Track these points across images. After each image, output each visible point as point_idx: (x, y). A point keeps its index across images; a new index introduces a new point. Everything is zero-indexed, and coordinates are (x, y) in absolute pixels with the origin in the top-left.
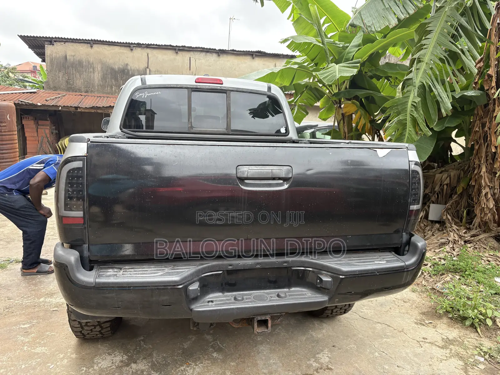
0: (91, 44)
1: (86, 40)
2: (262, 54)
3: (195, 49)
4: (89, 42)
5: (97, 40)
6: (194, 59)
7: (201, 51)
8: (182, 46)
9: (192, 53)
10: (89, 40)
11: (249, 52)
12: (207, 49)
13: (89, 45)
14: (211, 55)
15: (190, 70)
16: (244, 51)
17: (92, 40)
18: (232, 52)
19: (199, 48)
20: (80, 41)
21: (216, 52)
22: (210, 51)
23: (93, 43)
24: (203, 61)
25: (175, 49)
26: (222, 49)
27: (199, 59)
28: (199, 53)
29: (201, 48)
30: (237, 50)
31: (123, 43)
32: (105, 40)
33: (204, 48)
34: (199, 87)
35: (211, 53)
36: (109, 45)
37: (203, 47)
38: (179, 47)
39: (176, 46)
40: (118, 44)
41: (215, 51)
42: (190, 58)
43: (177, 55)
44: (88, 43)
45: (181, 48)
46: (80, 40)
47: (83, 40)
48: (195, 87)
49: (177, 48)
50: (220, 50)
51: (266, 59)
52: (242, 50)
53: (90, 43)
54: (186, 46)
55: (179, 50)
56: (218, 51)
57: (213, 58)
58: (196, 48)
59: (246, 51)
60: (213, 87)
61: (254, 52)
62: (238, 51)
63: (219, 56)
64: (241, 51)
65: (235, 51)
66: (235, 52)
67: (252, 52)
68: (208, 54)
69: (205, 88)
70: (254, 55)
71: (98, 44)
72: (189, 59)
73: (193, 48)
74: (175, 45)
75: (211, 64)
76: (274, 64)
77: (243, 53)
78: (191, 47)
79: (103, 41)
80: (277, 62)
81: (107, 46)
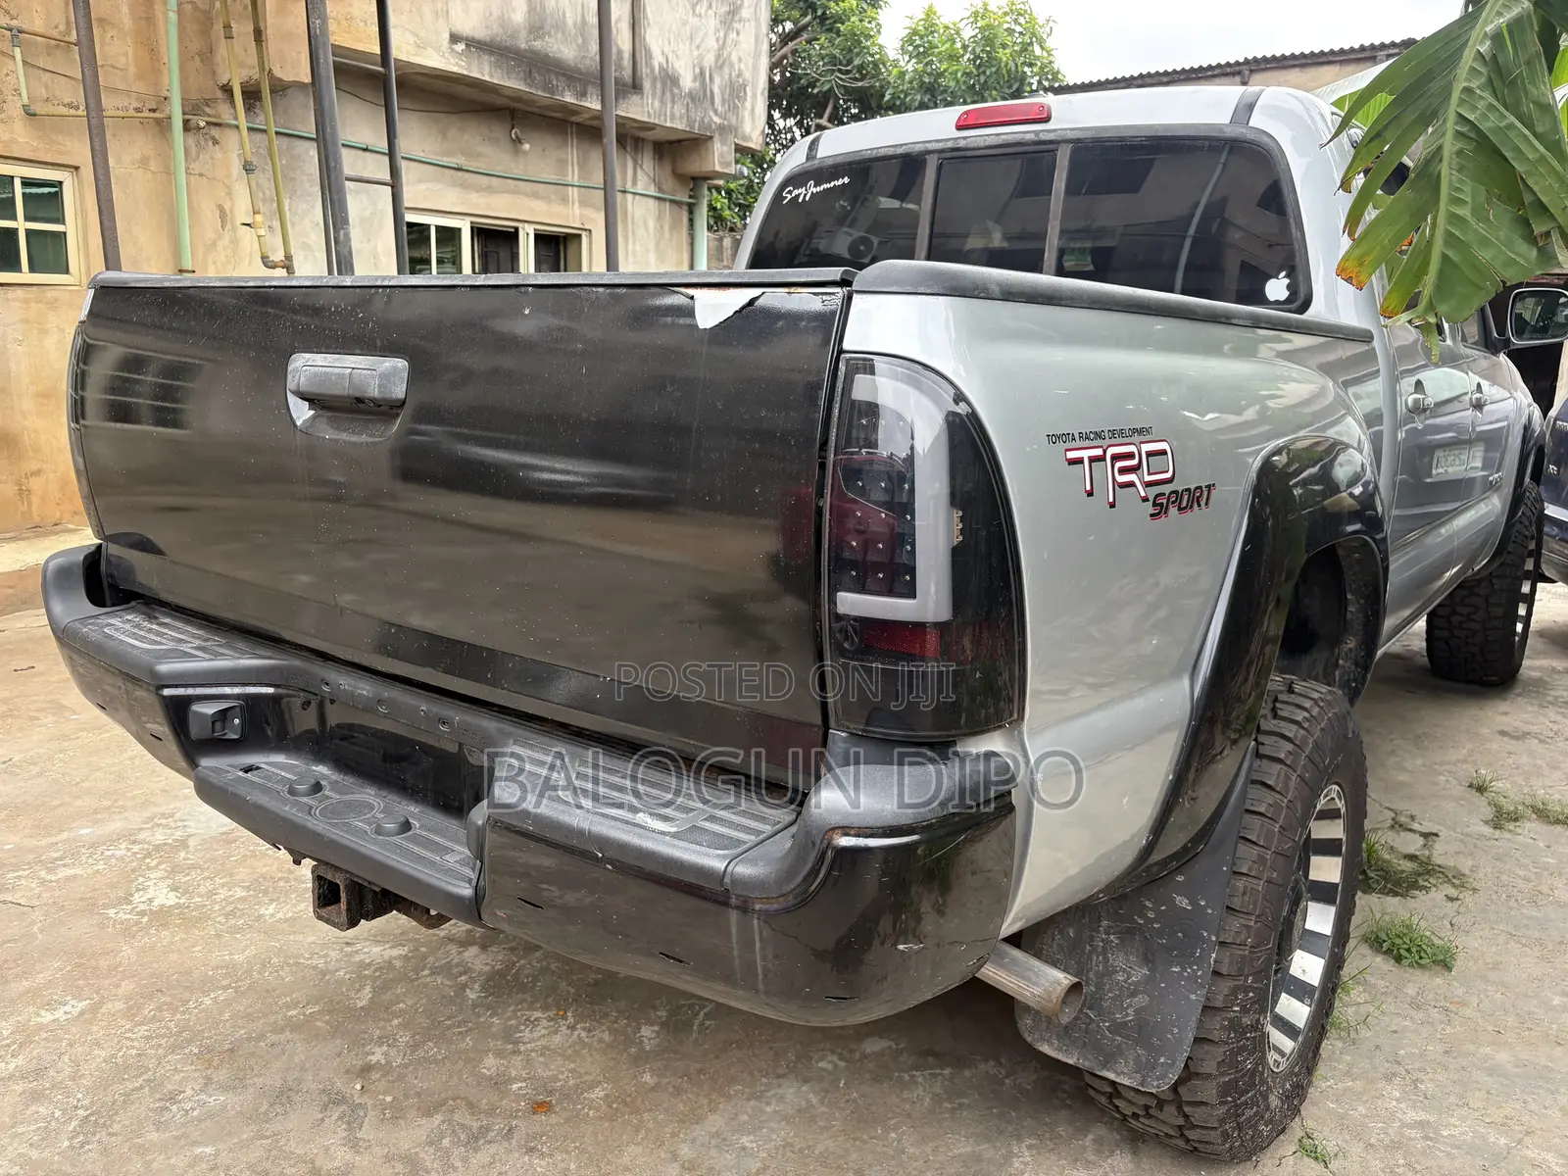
0: (1243, 77)
1: (1228, 64)
4: (1237, 68)
5: (1265, 59)
10: (1237, 63)
13: (1238, 79)
17: (1247, 62)
20: (1210, 73)
23: (1251, 71)
31: (1352, 50)
32: (1288, 54)
34: (962, 144)
36: (1303, 66)
40: (1331, 58)
44: (1233, 74)
46: (1210, 68)
47: (1219, 66)
53: (1239, 73)
60: (1011, 138)
71: (1266, 69)
79: (1284, 57)
81: (1297, 70)
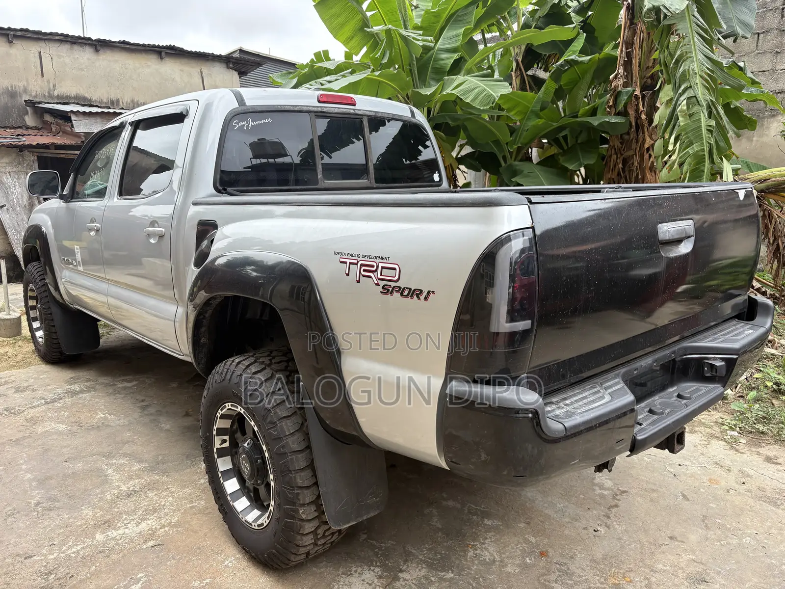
2: (177, 52)
3: (48, 37)
6: (48, 55)
7: (61, 41)
8: (22, 30)
9: (42, 44)
11: (154, 46)
12: (73, 37)
14: (81, 49)
15: (43, 76)
16: (144, 45)
18: (123, 45)
19: (56, 34)
21: (89, 44)
22: (80, 41)
24: (67, 60)
25: (7, 35)
26: (102, 38)
27: (59, 57)
28: (57, 45)
29: (62, 35)
30: (132, 42)
33: (67, 36)
34: (325, 110)
35: (81, 46)
37: (65, 33)
38: (15, 30)
39: (9, 29)
41: (89, 42)
42: (40, 53)
43: (10, 47)
45: (19, 33)
48: (319, 109)
49: (12, 33)
50: (99, 41)
51: (185, 61)
52: (141, 43)
54: (31, 29)
55: (16, 37)
56: (94, 43)
57: (85, 55)
58: (51, 34)
59: (149, 46)
60: (344, 110)
61: (163, 47)
62: (134, 44)
63: (97, 51)
64: (138, 45)
65: (128, 43)
66: (128, 46)
67: (158, 47)
68: (76, 47)
69: (334, 112)
70: (163, 54)
72: (37, 55)
73: (45, 34)
74: (6, 27)
75: (84, 66)
76: (199, 71)
77: (143, 48)
78: (39, 33)
80: (202, 67)
